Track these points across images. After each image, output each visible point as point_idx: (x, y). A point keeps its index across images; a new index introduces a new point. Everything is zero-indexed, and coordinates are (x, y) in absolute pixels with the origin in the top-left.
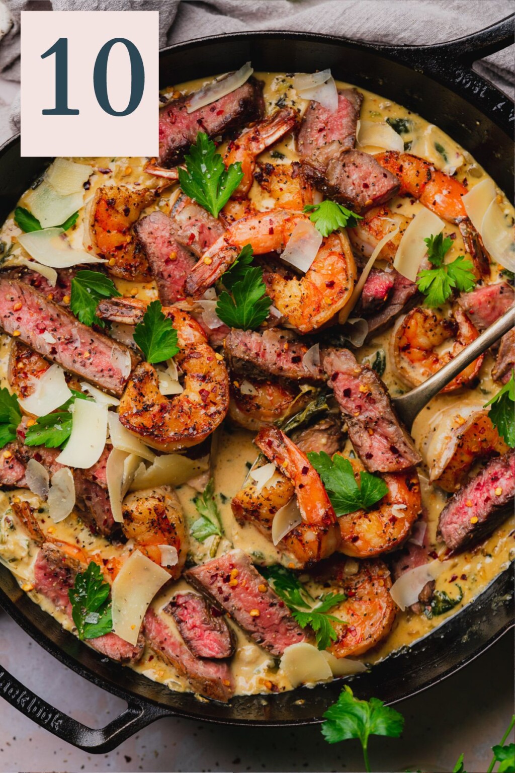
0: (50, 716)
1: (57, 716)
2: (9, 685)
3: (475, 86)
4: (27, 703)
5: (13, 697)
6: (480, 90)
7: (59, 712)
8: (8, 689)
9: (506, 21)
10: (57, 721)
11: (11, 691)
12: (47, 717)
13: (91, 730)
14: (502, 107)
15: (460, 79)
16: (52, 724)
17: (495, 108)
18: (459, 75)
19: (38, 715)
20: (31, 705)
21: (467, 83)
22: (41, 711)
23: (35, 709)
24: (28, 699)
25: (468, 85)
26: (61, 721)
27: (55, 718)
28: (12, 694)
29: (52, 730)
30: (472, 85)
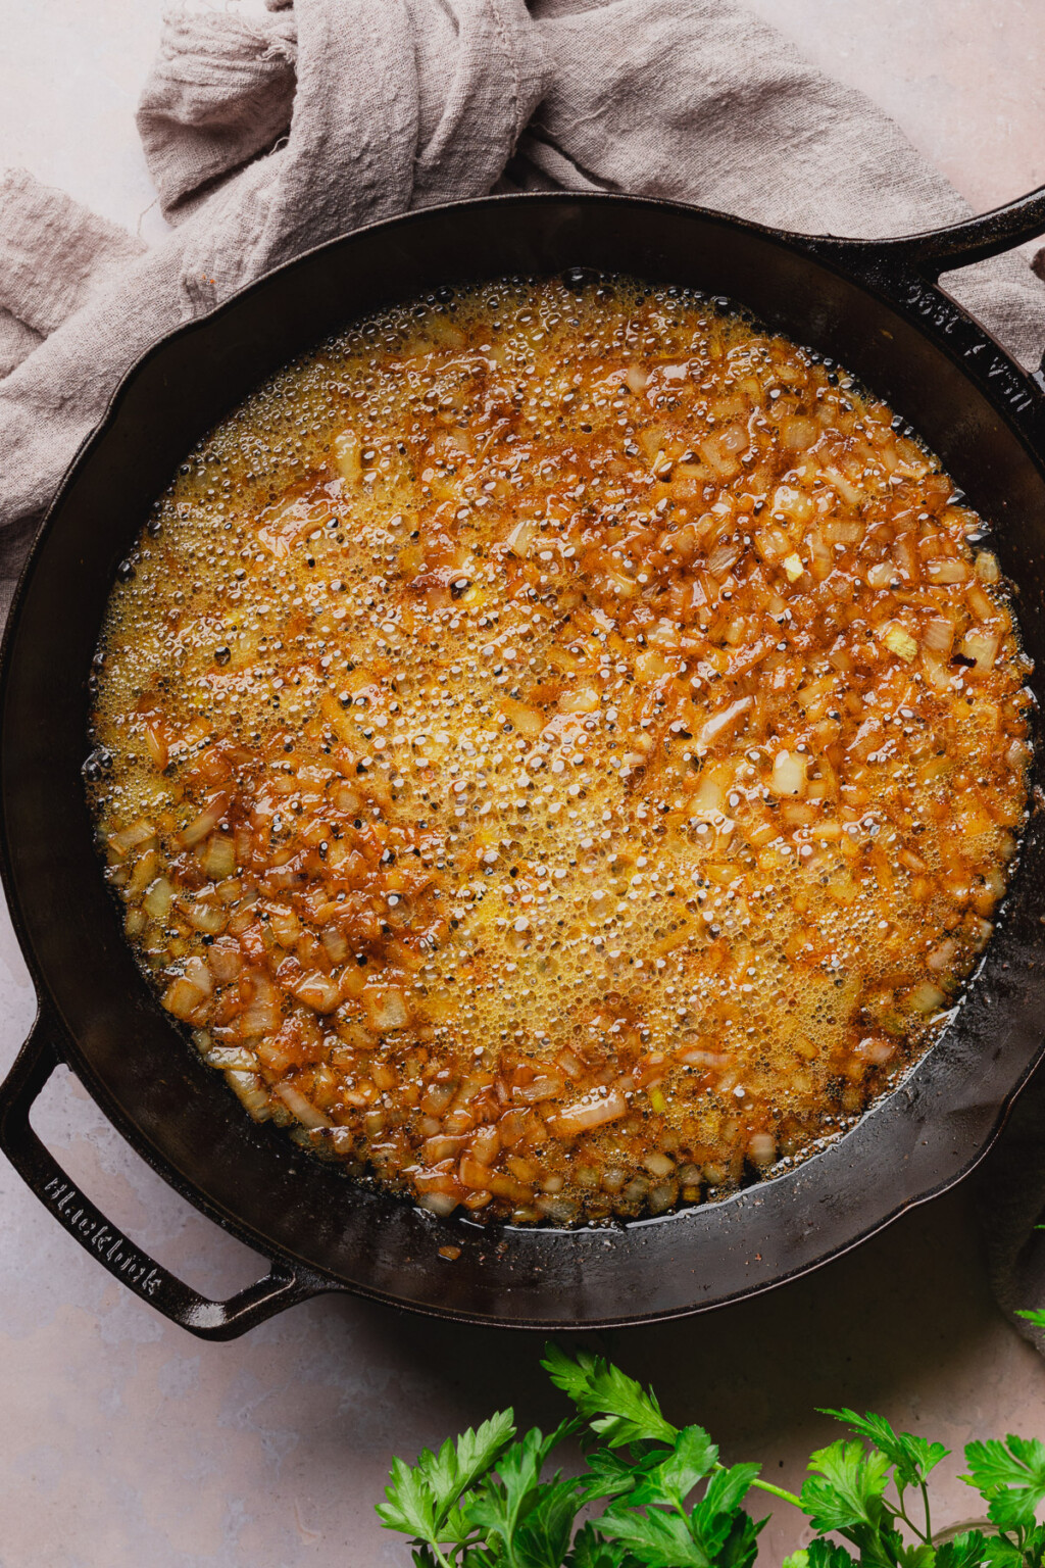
0: (142, 1271)
1: (154, 1272)
2: (80, 1213)
3: (939, 313)
4: (107, 1246)
5: (86, 1233)
6: (947, 322)
7: (157, 1266)
8: (80, 1220)
9: (999, 213)
10: (152, 1280)
11: (84, 1222)
12: (137, 1272)
13: (206, 1302)
14: (979, 351)
15: (915, 299)
16: (144, 1285)
17: (969, 352)
18: (914, 294)
19: (124, 1267)
20: (112, 1250)
21: (926, 307)
22: (129, 1261)
23: (120, 1256)
24: (109, 1239)
25: (927, 311)
26: (159, 1282)
27: (150, 1276)
28: (84, 1228)
29: (143, 1294)
30: (934, 311)
